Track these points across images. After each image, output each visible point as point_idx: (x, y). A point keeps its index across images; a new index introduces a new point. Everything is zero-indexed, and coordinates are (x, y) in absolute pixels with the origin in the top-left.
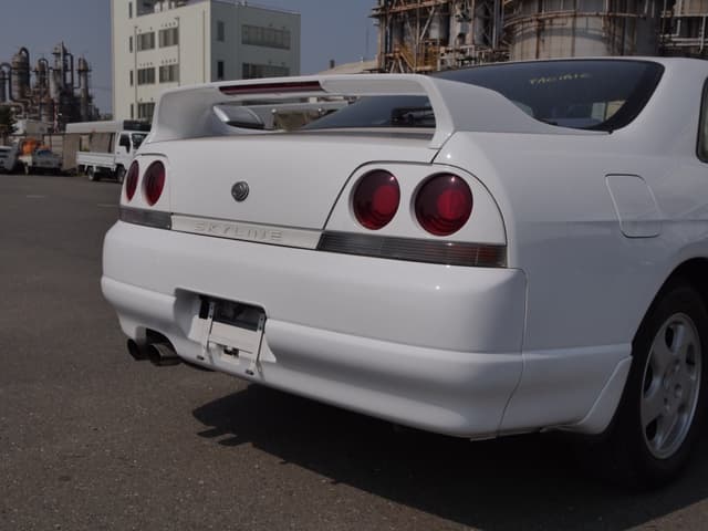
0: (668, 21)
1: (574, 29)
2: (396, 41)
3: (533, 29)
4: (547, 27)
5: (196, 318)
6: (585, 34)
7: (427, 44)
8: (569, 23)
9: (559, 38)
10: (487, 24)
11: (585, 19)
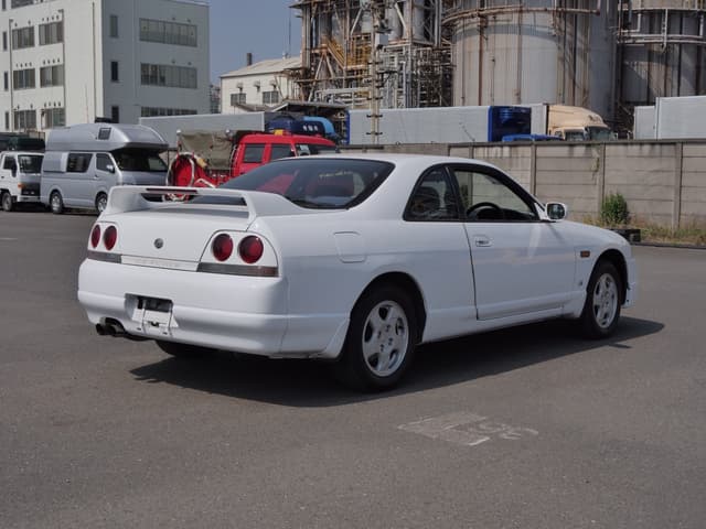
0: (626, 14)
1: (520, 25)
2: (322, 36)
3: (475, 26)
4: (490, 23)
5: (136, 310)
6: (532, 32)
7: (358, 38)
8: (515, 19)
9: (504, 35)
10: (428, 15)
11: (531, 14)
